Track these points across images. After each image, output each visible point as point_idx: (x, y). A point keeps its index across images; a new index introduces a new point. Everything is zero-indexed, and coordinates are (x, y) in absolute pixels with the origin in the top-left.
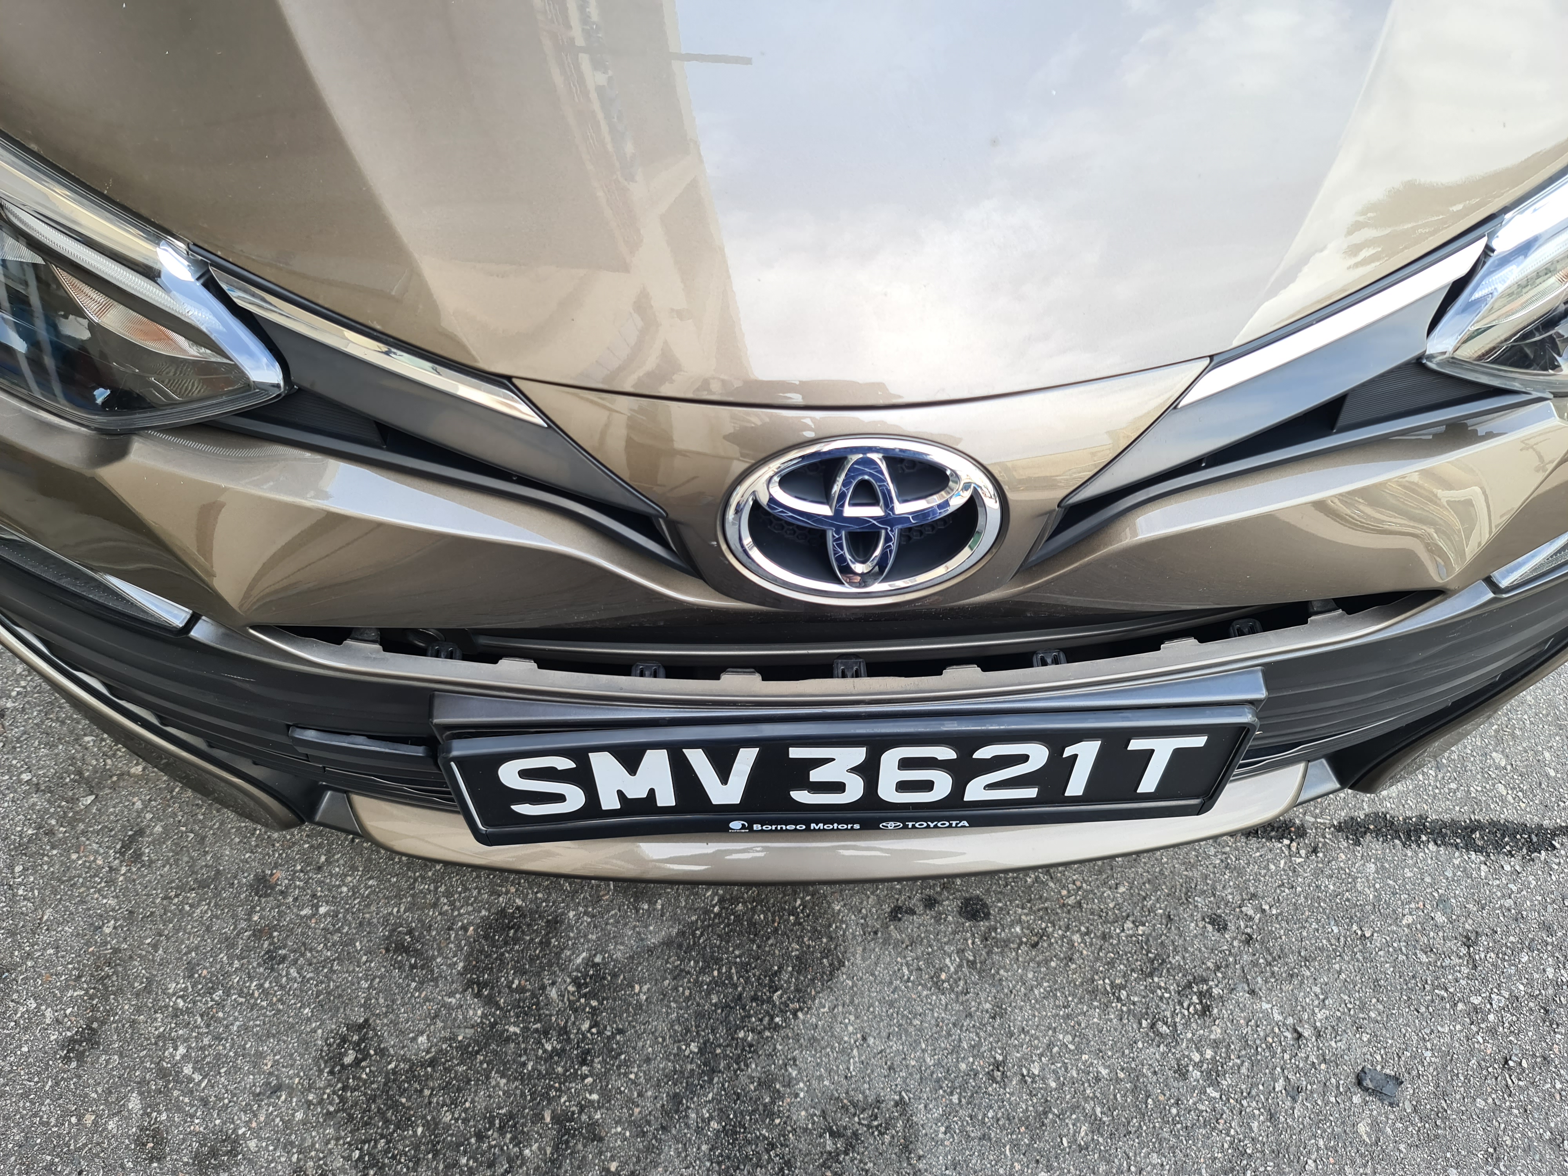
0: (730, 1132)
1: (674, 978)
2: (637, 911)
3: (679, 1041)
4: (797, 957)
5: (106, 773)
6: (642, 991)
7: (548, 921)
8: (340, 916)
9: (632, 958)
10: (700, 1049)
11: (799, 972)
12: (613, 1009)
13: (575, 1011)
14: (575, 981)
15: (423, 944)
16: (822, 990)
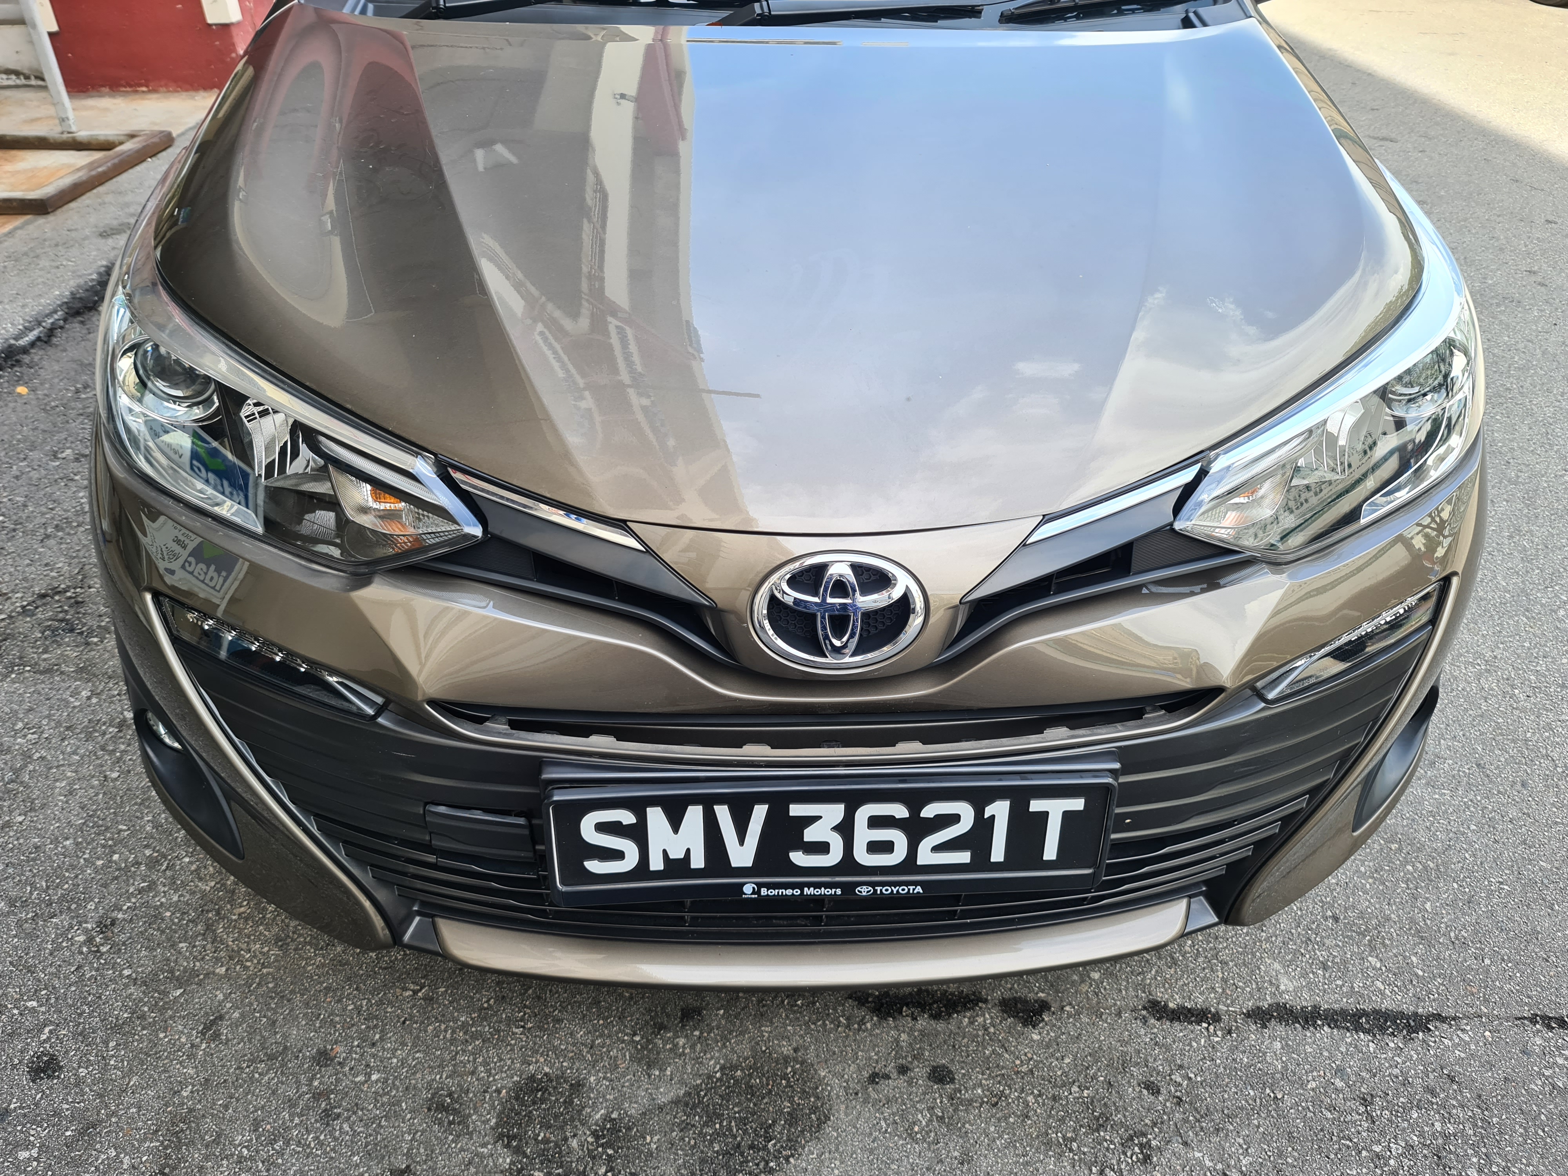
1: (681, 1131)
2: (649, 1077)
4: (788, 1113)
5: (194, 973)
6: (652, 1141)
7: (572, 1085)
8: (390, 1081)
9: (644, 1114)
11: (790, 1125)
12: (626, 1156)
13: (593, 1158)
14: (594, 1134)
15: (461, 1104)
16: (811, 1140)
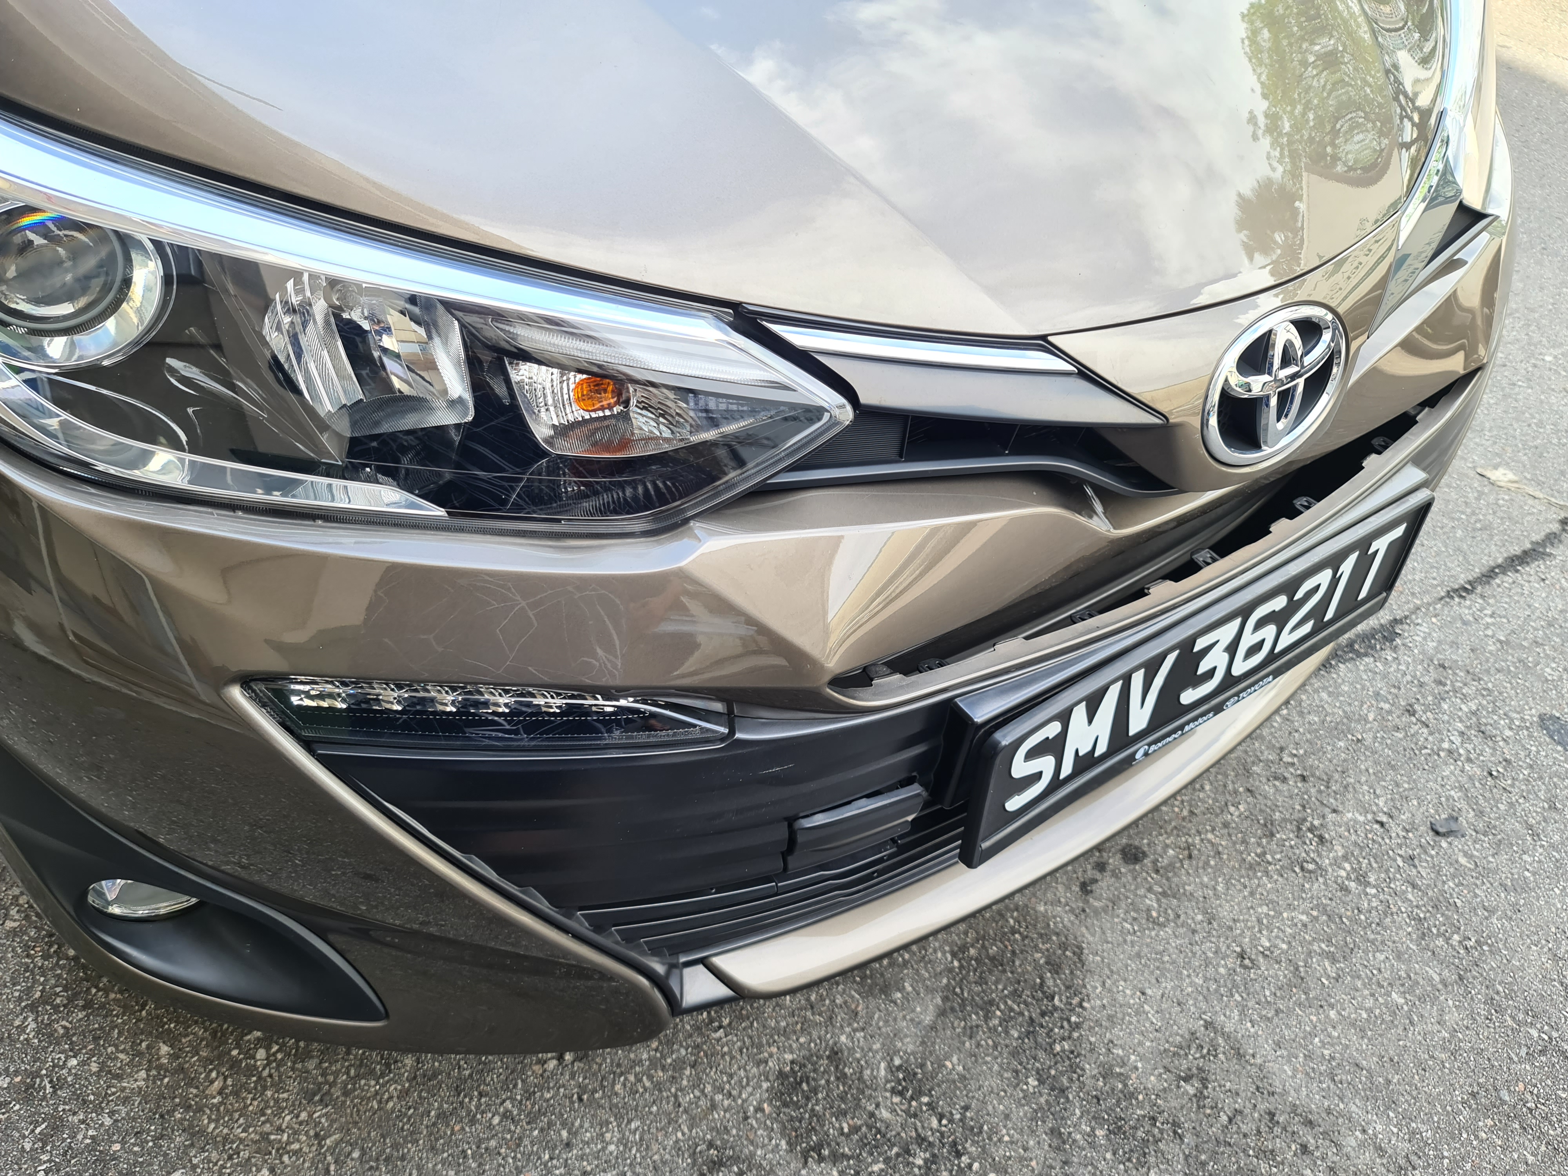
0: (1116, 1130)
1: (971, 1038)
2: (895, 1003)
3: (1018, 1085)
4: (1047, 963)
6: (954, 1064)
9: (923, 1043)
10: (1038, 1080)
13: (915, 1116)
14: (893, 1091)
16: (1085, 976)
